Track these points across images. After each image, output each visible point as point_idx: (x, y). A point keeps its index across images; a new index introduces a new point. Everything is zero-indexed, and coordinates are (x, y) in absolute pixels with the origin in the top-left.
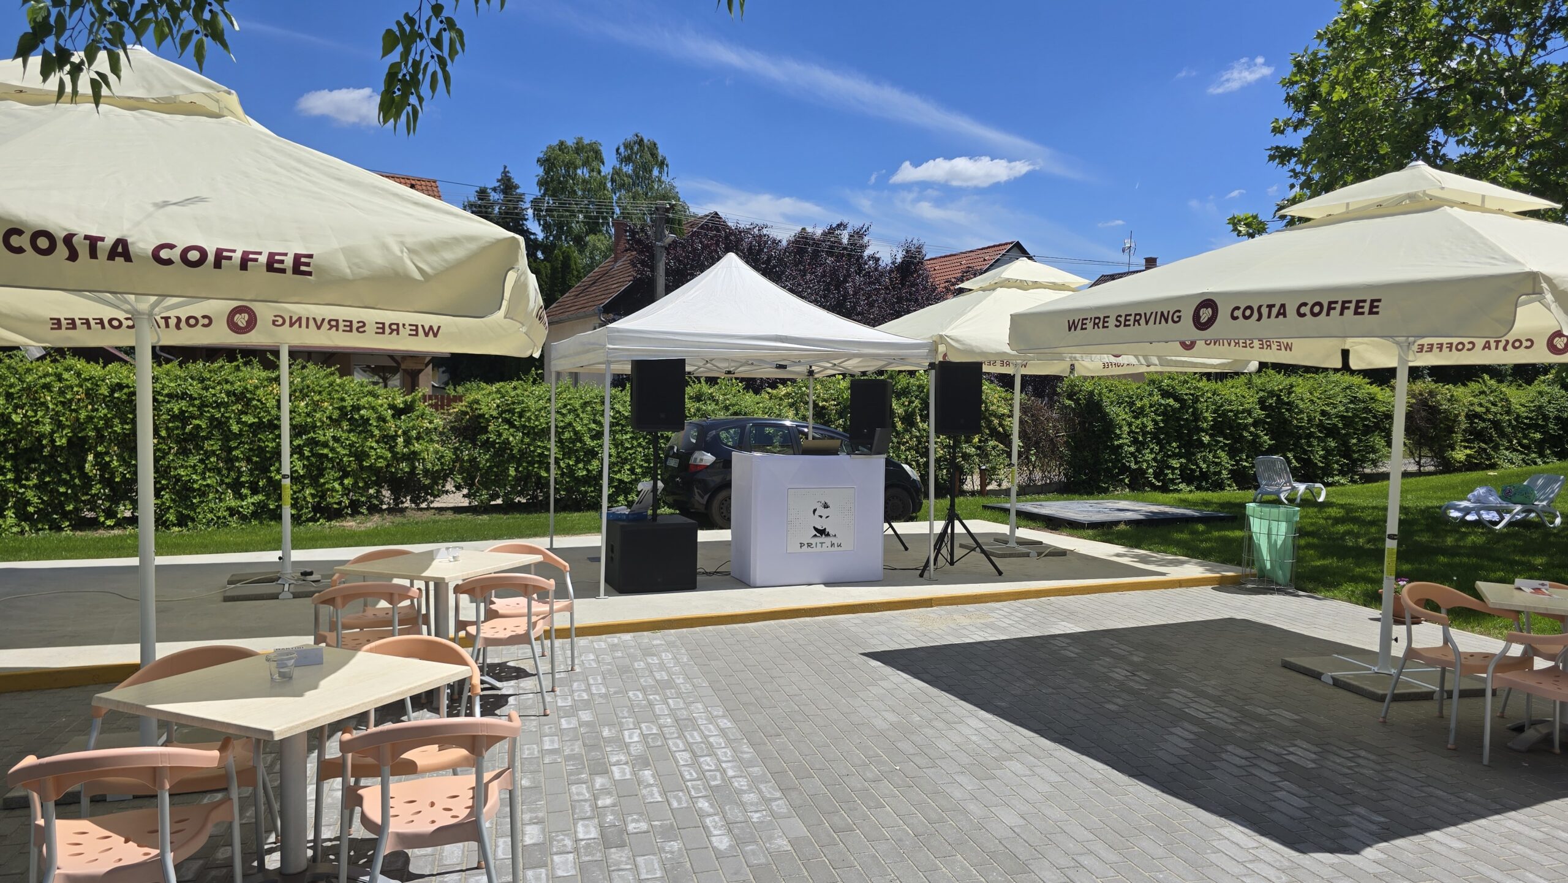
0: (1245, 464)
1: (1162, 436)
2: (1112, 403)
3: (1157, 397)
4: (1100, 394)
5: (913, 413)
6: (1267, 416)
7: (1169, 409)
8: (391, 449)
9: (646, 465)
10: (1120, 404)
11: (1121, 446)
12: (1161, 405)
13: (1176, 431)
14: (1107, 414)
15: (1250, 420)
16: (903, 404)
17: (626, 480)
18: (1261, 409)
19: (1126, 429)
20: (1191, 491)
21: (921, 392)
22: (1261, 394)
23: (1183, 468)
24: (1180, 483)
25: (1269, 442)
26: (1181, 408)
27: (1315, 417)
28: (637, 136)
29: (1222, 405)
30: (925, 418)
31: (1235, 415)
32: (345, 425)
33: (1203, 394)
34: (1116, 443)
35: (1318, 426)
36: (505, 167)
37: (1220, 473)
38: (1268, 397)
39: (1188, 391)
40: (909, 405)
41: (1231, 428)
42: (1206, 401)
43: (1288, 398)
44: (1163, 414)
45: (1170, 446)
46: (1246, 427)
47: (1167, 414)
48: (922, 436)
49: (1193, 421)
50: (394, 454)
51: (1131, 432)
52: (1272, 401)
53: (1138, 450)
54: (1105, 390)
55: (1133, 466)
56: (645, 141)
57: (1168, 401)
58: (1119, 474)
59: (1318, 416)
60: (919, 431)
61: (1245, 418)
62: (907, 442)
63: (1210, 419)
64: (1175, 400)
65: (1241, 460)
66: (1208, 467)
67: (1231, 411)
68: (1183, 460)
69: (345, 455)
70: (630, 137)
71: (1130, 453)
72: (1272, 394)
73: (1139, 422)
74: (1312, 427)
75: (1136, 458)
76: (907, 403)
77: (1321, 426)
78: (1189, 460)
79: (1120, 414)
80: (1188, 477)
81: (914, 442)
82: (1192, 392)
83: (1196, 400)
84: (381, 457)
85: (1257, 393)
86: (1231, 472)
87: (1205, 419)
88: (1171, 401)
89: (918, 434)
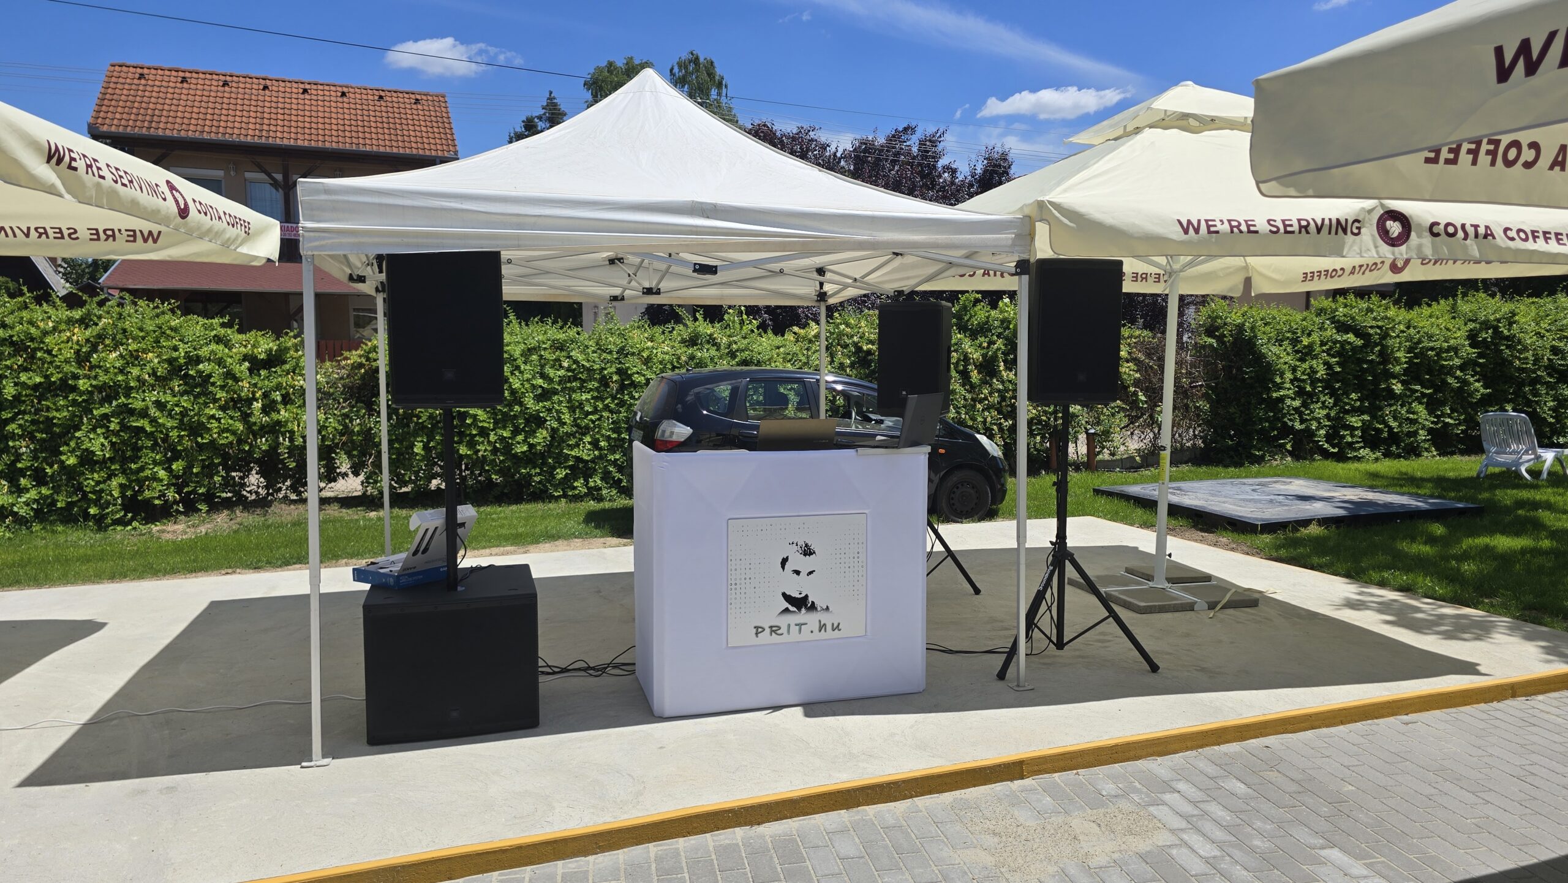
0: (1448, 420)
1: (1337, 385)
2: (1269, 339)
3: (1330, 332)
4: (1253, 329)
5: (994, 358)
6: (1480, 355)
7: (1348, 347)
8: (245, 417)
9: (614, 436)
10: (1280, 342)
11: (1281, 399)
12: (1335, 342)
13: (1356, 377)
14: (1264, 356)
15: (1457, 362)
16: (980, 346)
17: (586, 458)
18: (1471, 346)
19: (1289, 375)
20: (1377, 459)
21: (1005, 329)
22: (1471, 325)
23: (1366, 427)
24: (1361, 448)
25: (1482, 390)
26: (1364, 346)
27: (1543, 356)
28: (692, 54)
29: (1420, 342)
30: (1012, 365)
31: (1437, 355)
32: (176, 385)
33: (1393, 328)
34: (1275, 395)
35: (1546, 368)
36: (551, 93)
37: (1415, 434)
38: (1481, 330)
39: (1374, 323)
40: (988, 347)
41: (1430, 372)
42: (1398, 336)
43: (1509, 330)
44: (1338, 354)
45: (1348, 397)
46: (1450, 371)
47: (1343, 353)
48: (1007, 390)
49: (1380, 363)
50: (249, 426)
51: (1296, 379)
52: (1487, 335)
53: (1305, 405)
54: (1260, 323)
55: (1298, 426)
56: (702, 60)
57: (1345, 337)
58: (1277, 438)
59: (1548, 355)
60: (1003, 382)
61: (1451, 359)
62: (986, 398)
63: (1404, 360)
64: (1357, 335)
65: (1443, 415)
66: (1400, 426)
67: (1432, 349)
68: (1366, 417)
69: (173, 428)
70: (685, 56)
71: (1294, 409)
72: (1486, 325)
73: (1306, 365)
74: (1539, 369)
75: (1301, 414)
76: (985, 345)
77: (1551, 368)
78: (1374, 417)
79: (1281, 356)
80: (1372, 440)
81: (995, 399)
82: (1380, 324)
83: (1385, 335)
84: (227, 430)
85: (1466, 324)
86: (1430, 431)
87: (1397, 360)
88: (1351, 337)
89: (1001, 387)
